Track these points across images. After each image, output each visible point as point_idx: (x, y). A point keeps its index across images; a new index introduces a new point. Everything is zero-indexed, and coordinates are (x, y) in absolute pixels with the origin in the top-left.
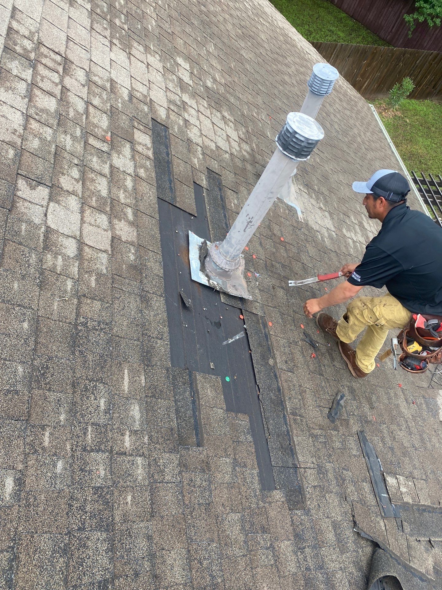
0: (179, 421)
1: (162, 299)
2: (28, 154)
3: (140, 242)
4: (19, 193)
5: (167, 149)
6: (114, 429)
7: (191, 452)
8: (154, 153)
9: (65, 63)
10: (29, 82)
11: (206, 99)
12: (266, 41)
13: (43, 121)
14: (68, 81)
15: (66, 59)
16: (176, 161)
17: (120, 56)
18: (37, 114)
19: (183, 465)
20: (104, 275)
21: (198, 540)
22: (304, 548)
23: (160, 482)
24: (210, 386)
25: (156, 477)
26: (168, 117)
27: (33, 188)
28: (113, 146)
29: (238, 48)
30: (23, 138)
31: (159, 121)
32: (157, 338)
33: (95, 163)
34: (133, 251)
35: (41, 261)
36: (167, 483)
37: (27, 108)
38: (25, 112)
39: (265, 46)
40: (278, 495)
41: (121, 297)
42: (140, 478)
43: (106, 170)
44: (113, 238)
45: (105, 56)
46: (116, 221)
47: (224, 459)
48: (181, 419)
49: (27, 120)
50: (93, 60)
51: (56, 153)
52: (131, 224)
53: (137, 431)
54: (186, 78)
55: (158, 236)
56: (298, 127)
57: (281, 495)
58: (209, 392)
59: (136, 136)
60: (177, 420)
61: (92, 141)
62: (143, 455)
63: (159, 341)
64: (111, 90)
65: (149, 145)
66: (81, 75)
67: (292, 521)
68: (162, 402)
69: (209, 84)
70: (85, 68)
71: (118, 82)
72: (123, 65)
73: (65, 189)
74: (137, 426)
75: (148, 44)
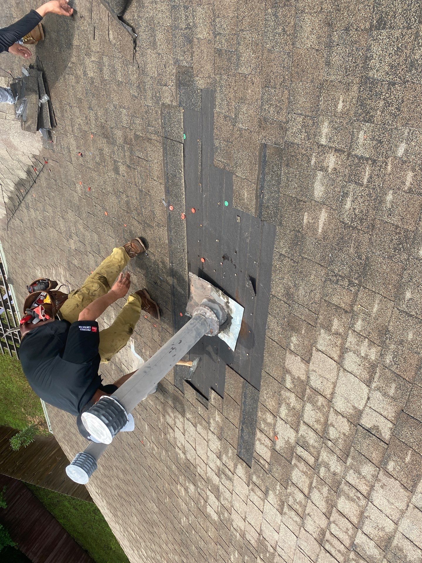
0: (279, 172)
1: (273, 293)
2: (374, 462)
3: (284, 352)
4: (390, 425)
5: (241, 435)
6: (342, 176)
7: (274, 140)
8: (254, 434)
9: (322, 540)
10: (360, 531)
11: (197, 474)
12: (133, 515)
13: (354, 491)
14: (323, 523)
15: (321, 544)
16: (236, 421)
17: (269, 534)
18: (358, 498)
19: (283, 128)
20: (323, 328)
21: (282, 53)
22: (186, 29)
23: (308, 116)
24: (244, 200)
25: (311, 122)
26: (236, 466)
27: (376, 428)
28: (292, 450)
29: (160, 514)
30: (376, 478)
32: (285, 256)
33: (312, 438)
34: (292, 344)
35: (381, 355)
36: (301, 114)
37: (367, 506)
38: (370, 503)
39: (134, 510)
40: (201, 83)
41: (312, 303)
42: (326, 124)
43: (303, 428)
44: (308, 362)
45: (283, 537)
46: (303, 378)
47: (244, 128)
48: (277, 174)
49: (369, 494)
50: (295, 537)
51: (348, 456)
52: (288, 372)
53: (320, 170)
54: (212, 498)
55: (266, 355)
56: (104, 429)
57: (197, 83)
58: (246, 194)
59: (269, 454)
60: (281, 173)
61: (311, 460)
62: (320, 145)
63: (283, 253)
64: (284, 504)
65: (257, 442)
66: (310, 525)
67: (192, 57)
68: (292, 193)
69: (192, 488)
71: (275, 510)
72: (268, 525)
73: (345, 420)
74: (320, 175)
75: (241, 539)
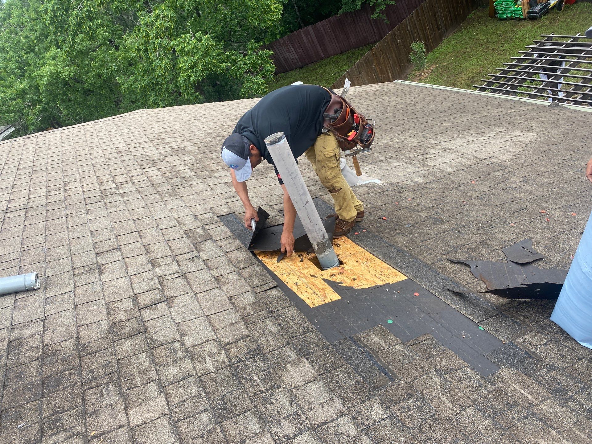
2: (141, 295)
3: (252, 286)
7: (388, 389)
8: (232, 231)
9: (139, 233)
10: (121, 259)
13: (141, 271)
14: (146, 241)
19: (388, 403)
24: (376, 336)
25: (367, 423)
26: (229, 207)
31: (224, 214)
32: (304, 333)
40: (506, 372)
51: (159, 282)
57: (510, 370)
58: (378, 340)
60: (360, 375)
61: (181, 258)
64: (179, 224)
65: (226, 230)
66: (153, 232)
67: (539, 383)
68: (337, 371)
70: (154, 226)
71: (181, 216)
72: (179, 206)
